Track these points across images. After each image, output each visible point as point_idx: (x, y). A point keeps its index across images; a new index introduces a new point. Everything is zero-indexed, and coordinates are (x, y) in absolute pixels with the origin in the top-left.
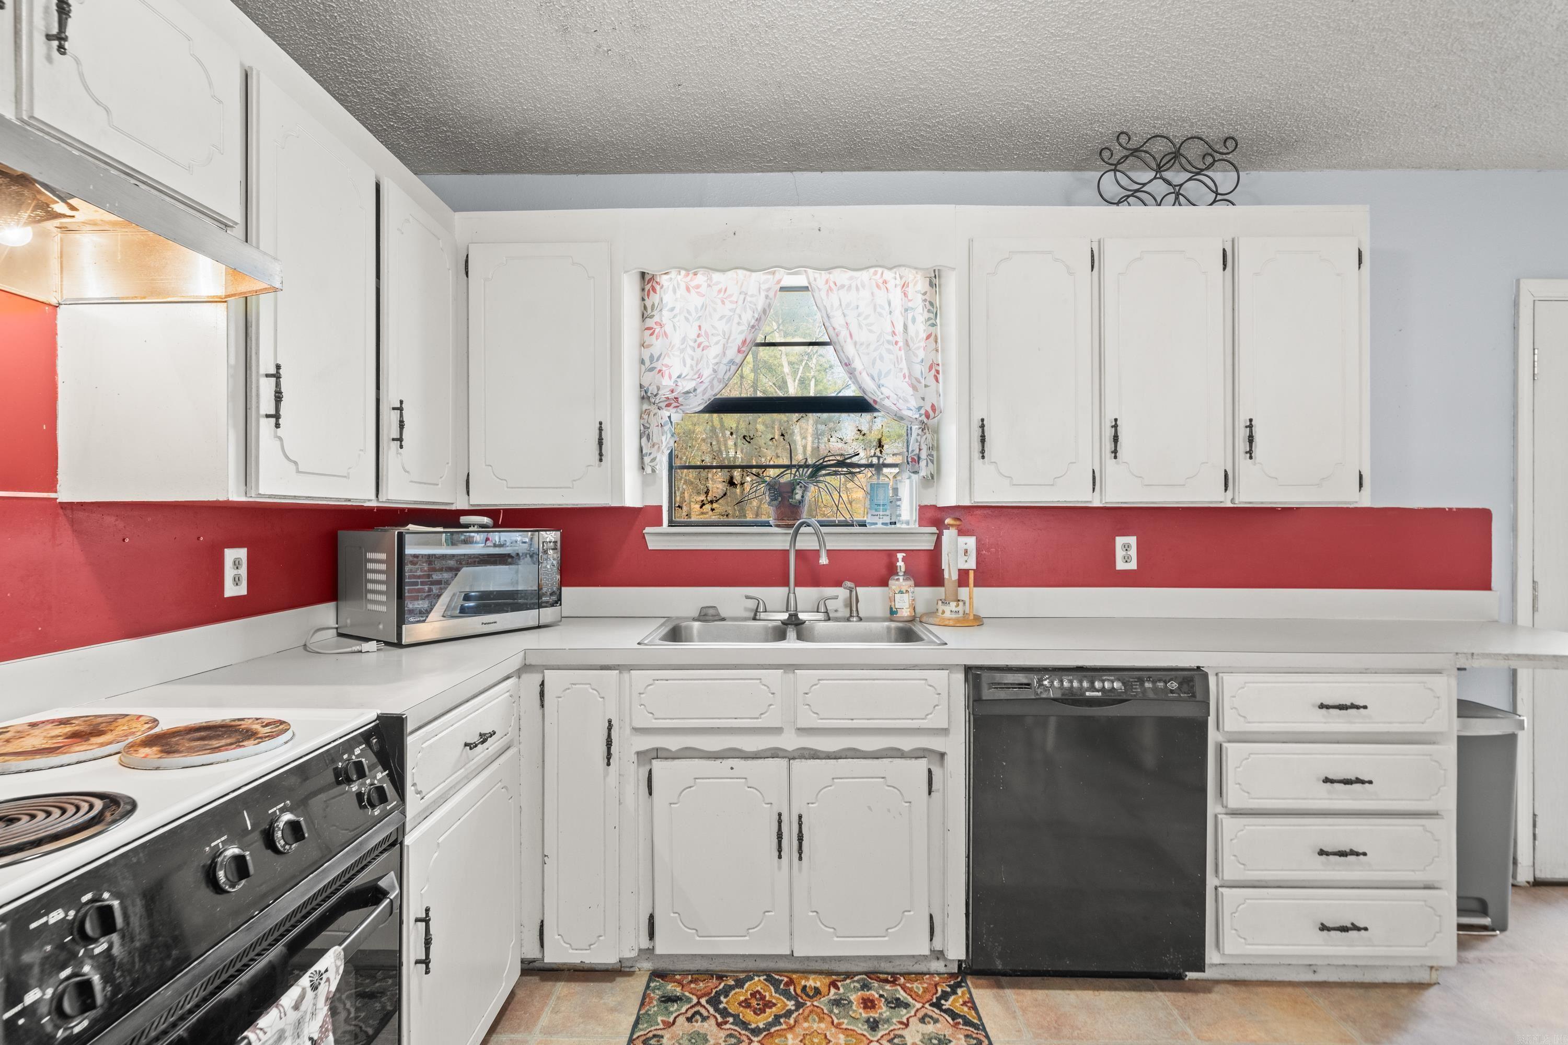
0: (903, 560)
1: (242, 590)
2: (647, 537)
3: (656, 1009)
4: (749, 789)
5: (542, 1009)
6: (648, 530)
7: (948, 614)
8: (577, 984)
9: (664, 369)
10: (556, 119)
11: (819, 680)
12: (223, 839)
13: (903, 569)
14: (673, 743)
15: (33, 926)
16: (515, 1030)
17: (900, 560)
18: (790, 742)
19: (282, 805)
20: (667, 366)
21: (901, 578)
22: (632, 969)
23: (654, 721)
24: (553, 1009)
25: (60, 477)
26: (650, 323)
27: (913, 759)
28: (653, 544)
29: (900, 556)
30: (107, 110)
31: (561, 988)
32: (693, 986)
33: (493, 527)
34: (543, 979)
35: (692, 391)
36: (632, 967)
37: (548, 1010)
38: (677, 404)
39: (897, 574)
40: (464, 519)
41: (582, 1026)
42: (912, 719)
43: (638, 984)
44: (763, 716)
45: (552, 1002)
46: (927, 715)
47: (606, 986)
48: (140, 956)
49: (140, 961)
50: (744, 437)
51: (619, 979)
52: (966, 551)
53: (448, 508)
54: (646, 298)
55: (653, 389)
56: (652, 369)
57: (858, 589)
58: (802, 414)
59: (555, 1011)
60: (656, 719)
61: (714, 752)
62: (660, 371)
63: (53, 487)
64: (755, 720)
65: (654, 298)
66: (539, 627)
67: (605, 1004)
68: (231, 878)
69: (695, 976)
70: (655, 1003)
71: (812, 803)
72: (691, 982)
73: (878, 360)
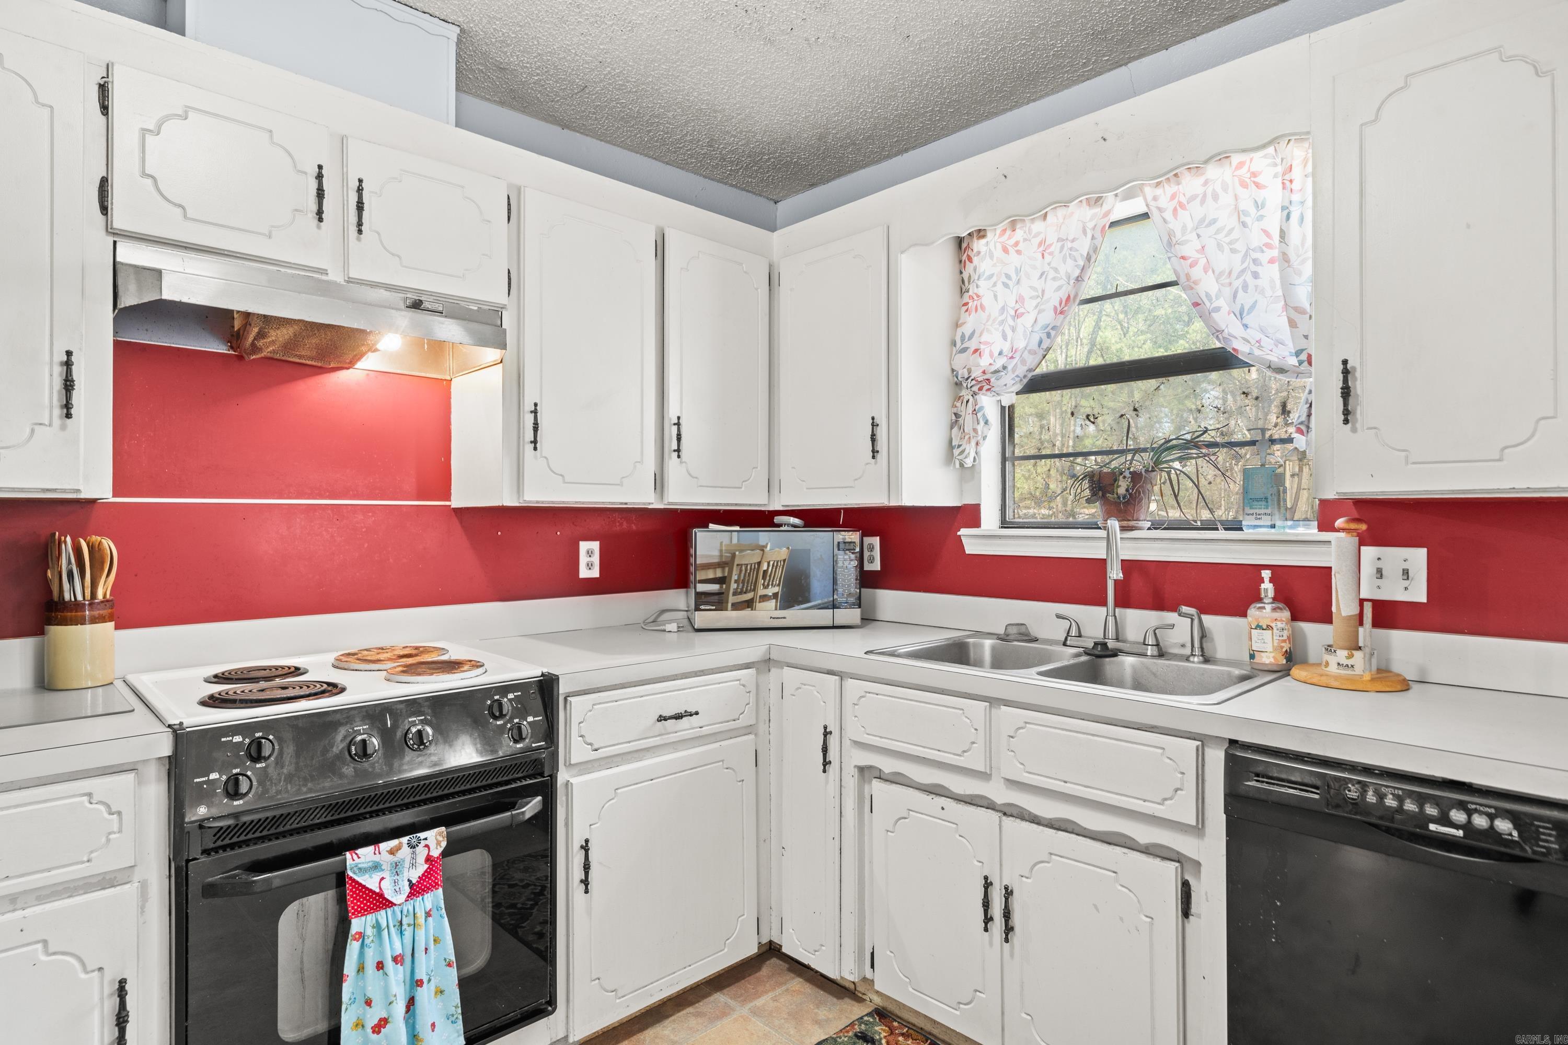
0: (1271, 580)
1: (595, 573)
2: (964, 540)
3: (846, 1039)
4: (961, 838)
5: (766, 992)
6: (963, 532)
7: (1333, 669)
8: (811, 986)
9: (982, 347)
10: (836, 115)
11: (1026, 723)
12: (365, 727)
13: (1271, 594)
14: (888, 765)
15: (223, 739)
16: (734, 998)
17: (1267, 580)
18: (1000, 795)
19: (423, 718)
20: (986, 343)
21: (1268, 608)
22: (864, 997)
23: (866, 736)
24: (775, 996)
25: (452, 491)
26: (966, 298)
27: (1159, 859)
28: (971, 547)
29: (1266, 574)
30: (398, 256)
31: (797, 983)
32: (901, 1038)
33: (803, 527)
34: (790, 970)
35: (1001, 369)
36: (864, 994)
37: (771, 995)
38: (989, 387)
39: (1260, 600)
40: (777, 519)
41: (783, 1021)
42: (1145, 801)
43: (858, 1011)
44: (965, 754)
45: (779, 991)
46: (1166, 799)
47: (831, 999)
48: (285, 778)
49: (284, 781)
50: (1088, 416)
51: (847, 1000)
52: (1406, 573)
53: (763, 509)
54: (963, 271)
55: (963, 373)
56: (964, 350)
57: (1204, 617)
58: (1161, 380)
59: (775, 999)
60: (868, 734)
61: (925, 785)
62: (976, 351)
63: (448, 497)
64: (958, 757)
65: (969, 267)
66: (834, 627)
67: (816, 1014)
68: (359, 752)
69: (911, 1031)
70: (851, 1034)
71: (1027, 878)
72: (903, 1034)
73: (1240, 290)
